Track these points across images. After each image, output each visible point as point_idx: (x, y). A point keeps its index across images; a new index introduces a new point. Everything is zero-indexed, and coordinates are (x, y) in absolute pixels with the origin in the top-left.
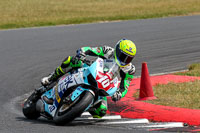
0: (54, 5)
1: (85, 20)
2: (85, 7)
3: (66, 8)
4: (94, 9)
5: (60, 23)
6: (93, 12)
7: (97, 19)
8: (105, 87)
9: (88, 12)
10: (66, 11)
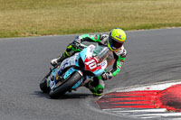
0: (127, 12)
1: (154, 26)
2: (155, 14)
3: (137, 15)
4: (162, 16)
5: (132, 29)
6: (161, 19)
7: (165, 25)
8: (91, 68)
9: (157, 19)
10: (137, 18)
